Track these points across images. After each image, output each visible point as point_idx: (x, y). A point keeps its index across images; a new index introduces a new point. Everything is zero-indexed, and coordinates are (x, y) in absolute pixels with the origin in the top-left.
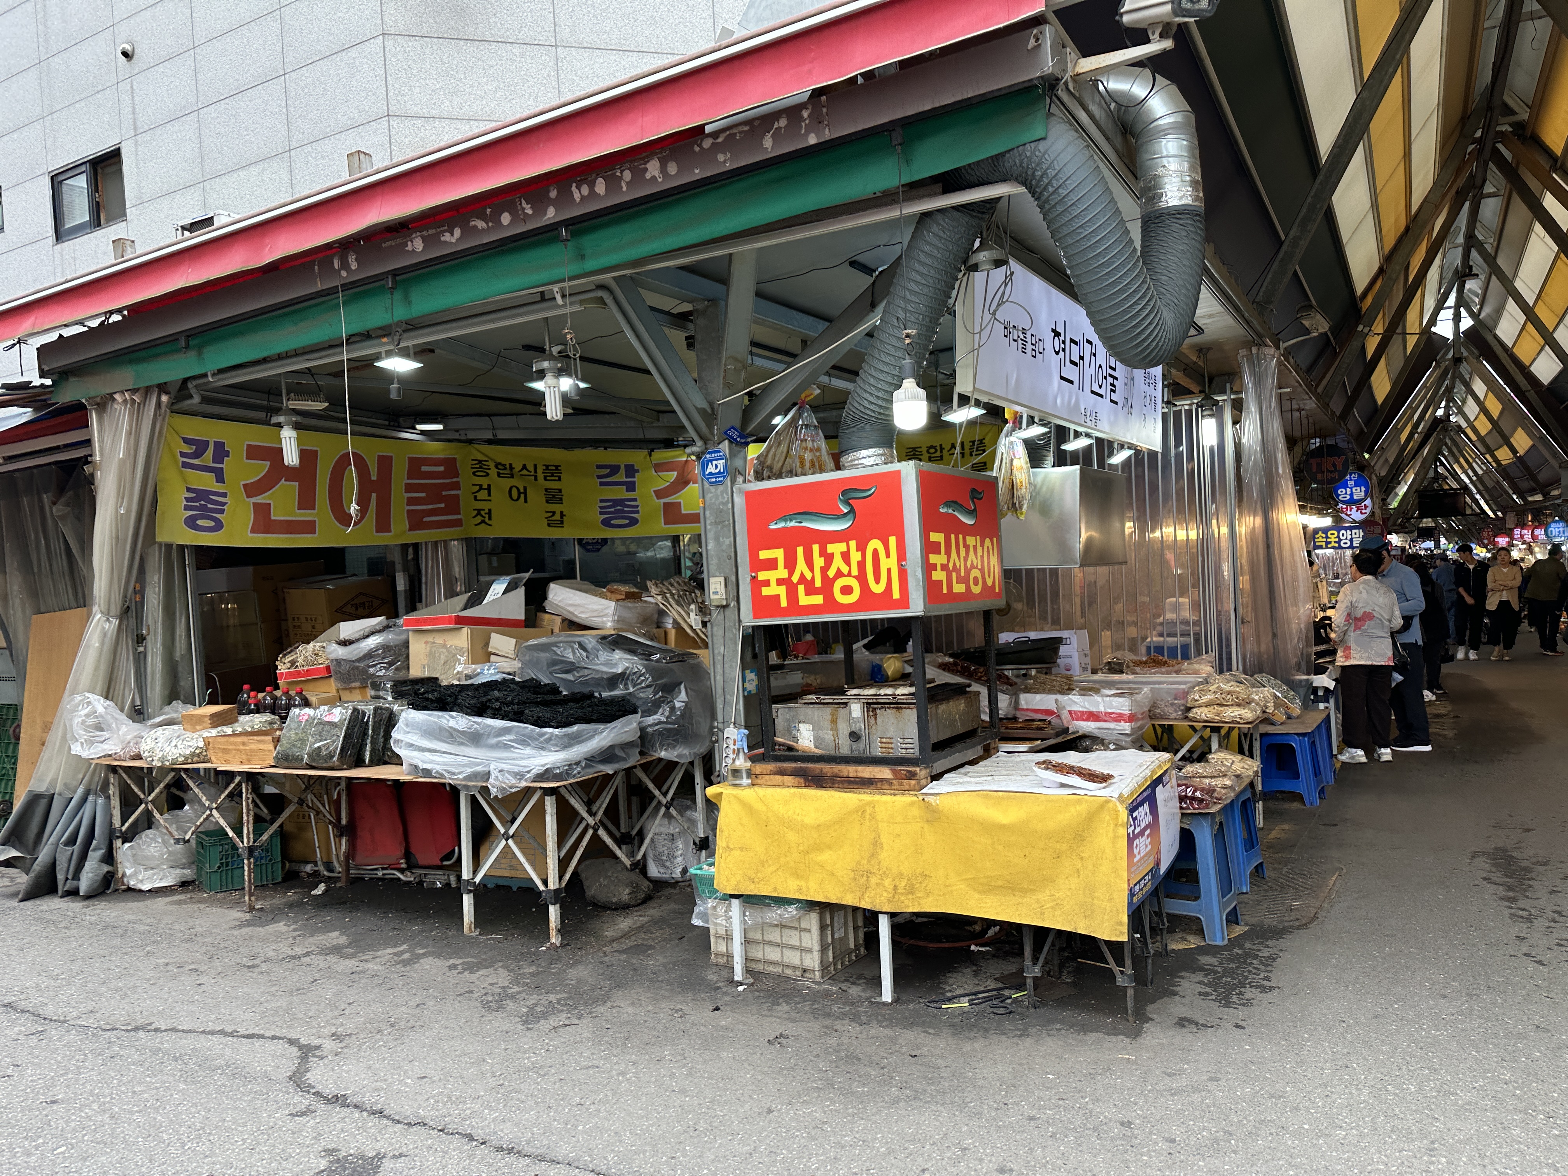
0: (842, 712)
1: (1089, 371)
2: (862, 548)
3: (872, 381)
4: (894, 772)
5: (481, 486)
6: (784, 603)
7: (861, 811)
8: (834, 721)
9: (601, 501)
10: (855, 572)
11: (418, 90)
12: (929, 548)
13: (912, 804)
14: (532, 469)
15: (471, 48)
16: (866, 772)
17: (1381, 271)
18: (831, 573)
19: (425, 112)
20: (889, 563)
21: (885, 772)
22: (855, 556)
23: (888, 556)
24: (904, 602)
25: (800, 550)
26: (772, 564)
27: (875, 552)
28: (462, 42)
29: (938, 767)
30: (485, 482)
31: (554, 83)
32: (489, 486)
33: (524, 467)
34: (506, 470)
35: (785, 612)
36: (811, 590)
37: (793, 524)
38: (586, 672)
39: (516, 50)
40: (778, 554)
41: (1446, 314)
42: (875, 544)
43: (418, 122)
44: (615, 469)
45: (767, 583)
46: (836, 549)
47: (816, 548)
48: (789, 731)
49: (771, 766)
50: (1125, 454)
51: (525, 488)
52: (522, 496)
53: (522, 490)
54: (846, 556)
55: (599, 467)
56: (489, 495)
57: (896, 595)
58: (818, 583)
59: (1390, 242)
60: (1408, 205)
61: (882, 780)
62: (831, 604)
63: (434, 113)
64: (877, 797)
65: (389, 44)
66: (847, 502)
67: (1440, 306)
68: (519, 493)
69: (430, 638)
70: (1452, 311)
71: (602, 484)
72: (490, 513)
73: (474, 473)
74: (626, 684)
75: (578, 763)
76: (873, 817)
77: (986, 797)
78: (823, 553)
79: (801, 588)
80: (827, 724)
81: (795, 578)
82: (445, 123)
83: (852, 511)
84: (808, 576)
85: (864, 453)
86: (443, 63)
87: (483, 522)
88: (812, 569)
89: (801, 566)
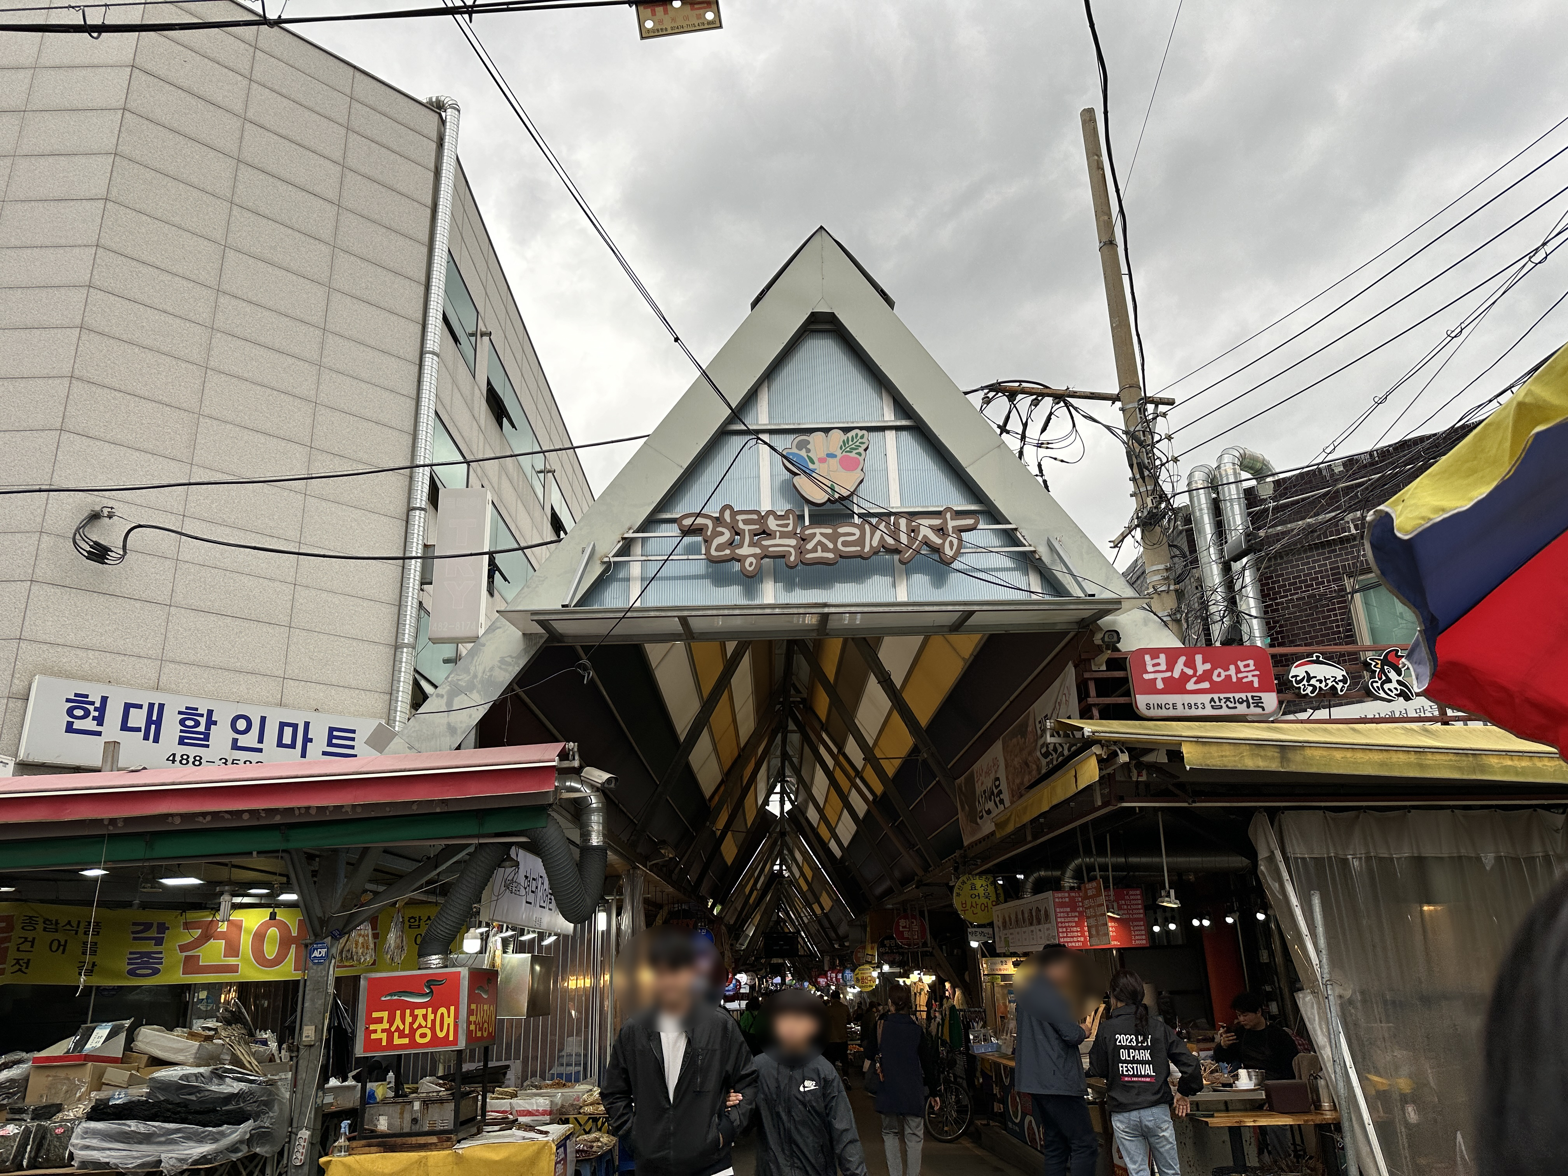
0: (408, 1107)
1: (540, 894)
2: (435, 1012)
3: (444, 920)
4: (438, 1138)
5: (26, 938)
6: (384, 1043)
7: (419, 1162)
8: (402, 1113)
9: (131, 953)
10: (429, 1025)
11: (50, 623)
12: (470, 1012)
13: (449, 1154)
14: (75, 924)
15: (102, 598)
16: (422, 1140)
17: (722, 782)
18: (415, 1026)
19: (52, 640)
20: (449, 1021)
21: (434, 1139)
22: (431, 1017)
23: (449, 1017)
24: (455, 1042)
25: (398, 1012)
26: (380, 1020)
27: (442, 1014)
28: (95, 594)
29: (461, 1136)
30: (30, 935)
31: (163, 631)
32: (34, 939)
33: (69, 923)
34: (51, 926)
35: (385, 1049)
36: (402, 1035)
37: (396, 998)
38: (207, 1093)
39: (138, 604)
40: (385, 1015)
41: (775, 798)
42: (443, 1010)
43: (45, 647)
44: (148, 926)
45: (375, 1031)
46: (420, 1012)
47: (408, 1011)
48: (372, 1121)
49: (363, 1142)
50: (552, 939)
51: (66, 941)
52: (62, 948)
53: (63, 943)
54: (425, 1017)
55: (134, 924)
56: (32, 947)
57: (451, 1038)
58: (407, 1032)
59: (727, 765)
60: (738, 744)
61: (431, 1144)
62: (413, 1044)
63: (59, 641)
64: (429, 1153)
65: (35, 588)
66: (429, 987)
67: (770, 792)
68: (59, 945)
69: (53, 1073)
70: (779, 796)
71: (135, 939)
72: (28, 963)
73: (23, 928)
74: (238, 1101)
75: (221, 1152)
76: (426, 1165)
77: (488, 1147)
78: (412, 1014)
79: (396, 1034)
80: (397, 1115)
81: (393, 1029)
82: (66, 649)
83: (432, 992)
84: (401, 1027)
85: (434, 957)
86: (77, 607)
87: (20, 970)
88: (404, 1023)
89: (398, 1021)
